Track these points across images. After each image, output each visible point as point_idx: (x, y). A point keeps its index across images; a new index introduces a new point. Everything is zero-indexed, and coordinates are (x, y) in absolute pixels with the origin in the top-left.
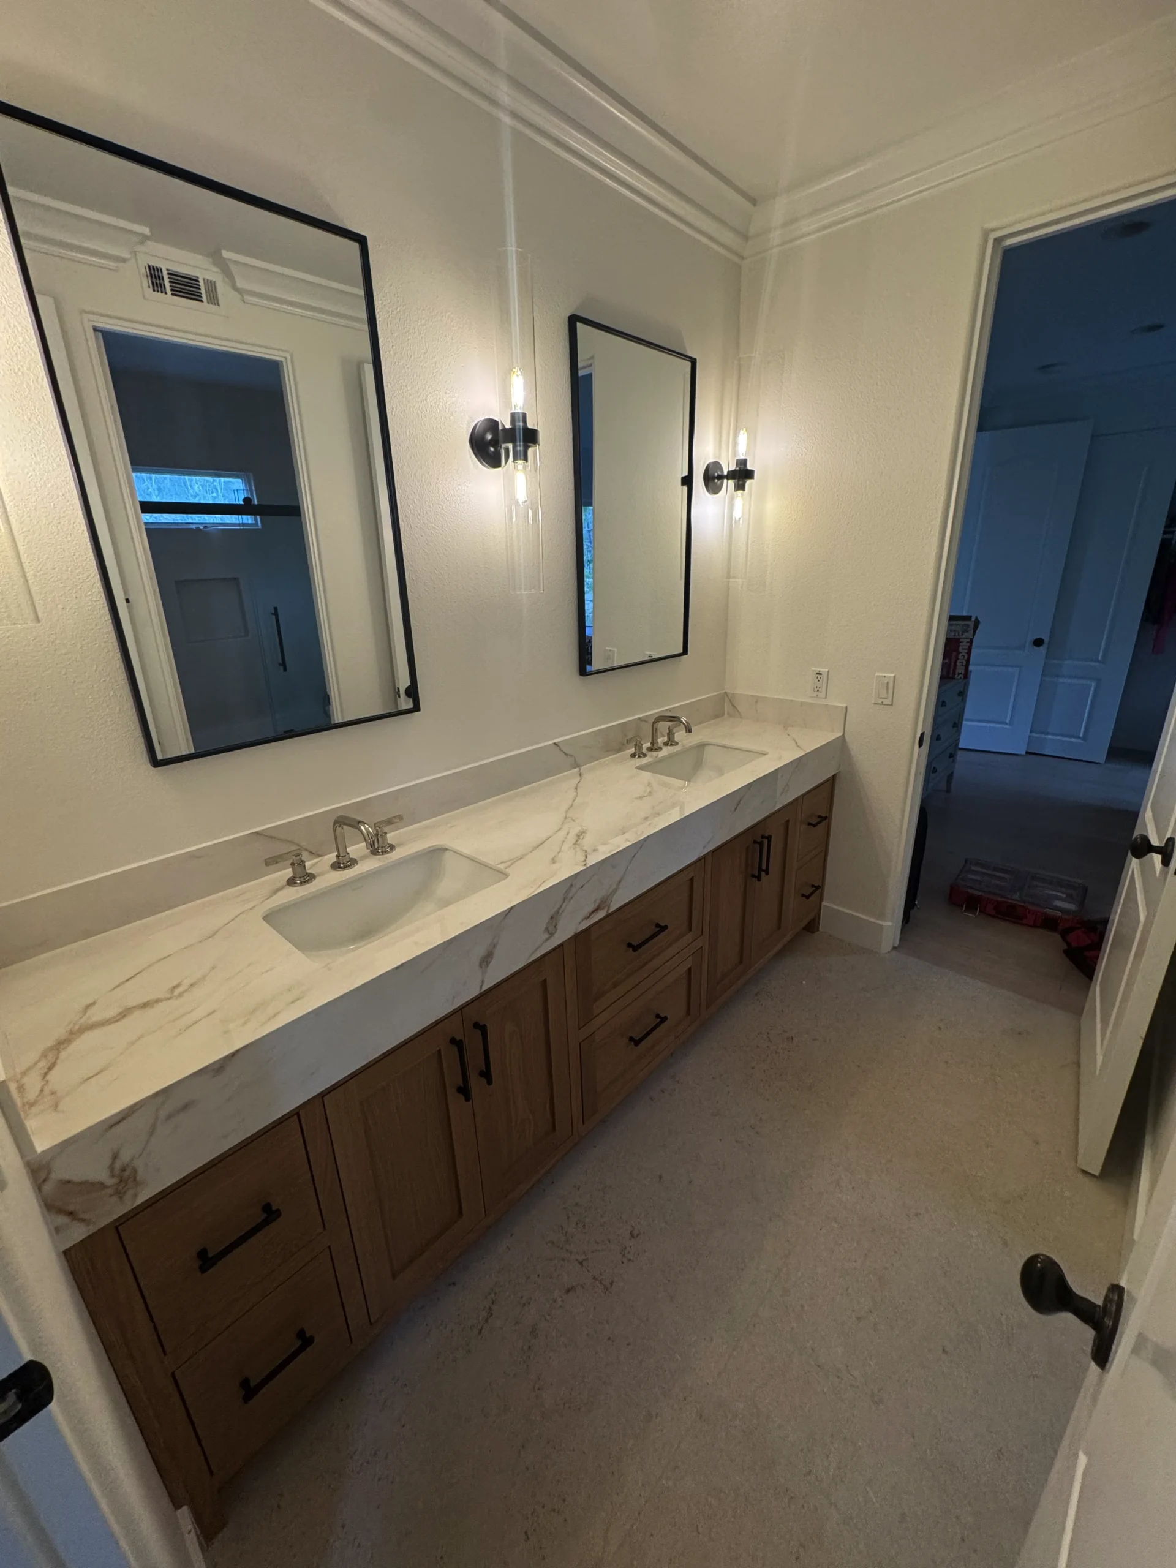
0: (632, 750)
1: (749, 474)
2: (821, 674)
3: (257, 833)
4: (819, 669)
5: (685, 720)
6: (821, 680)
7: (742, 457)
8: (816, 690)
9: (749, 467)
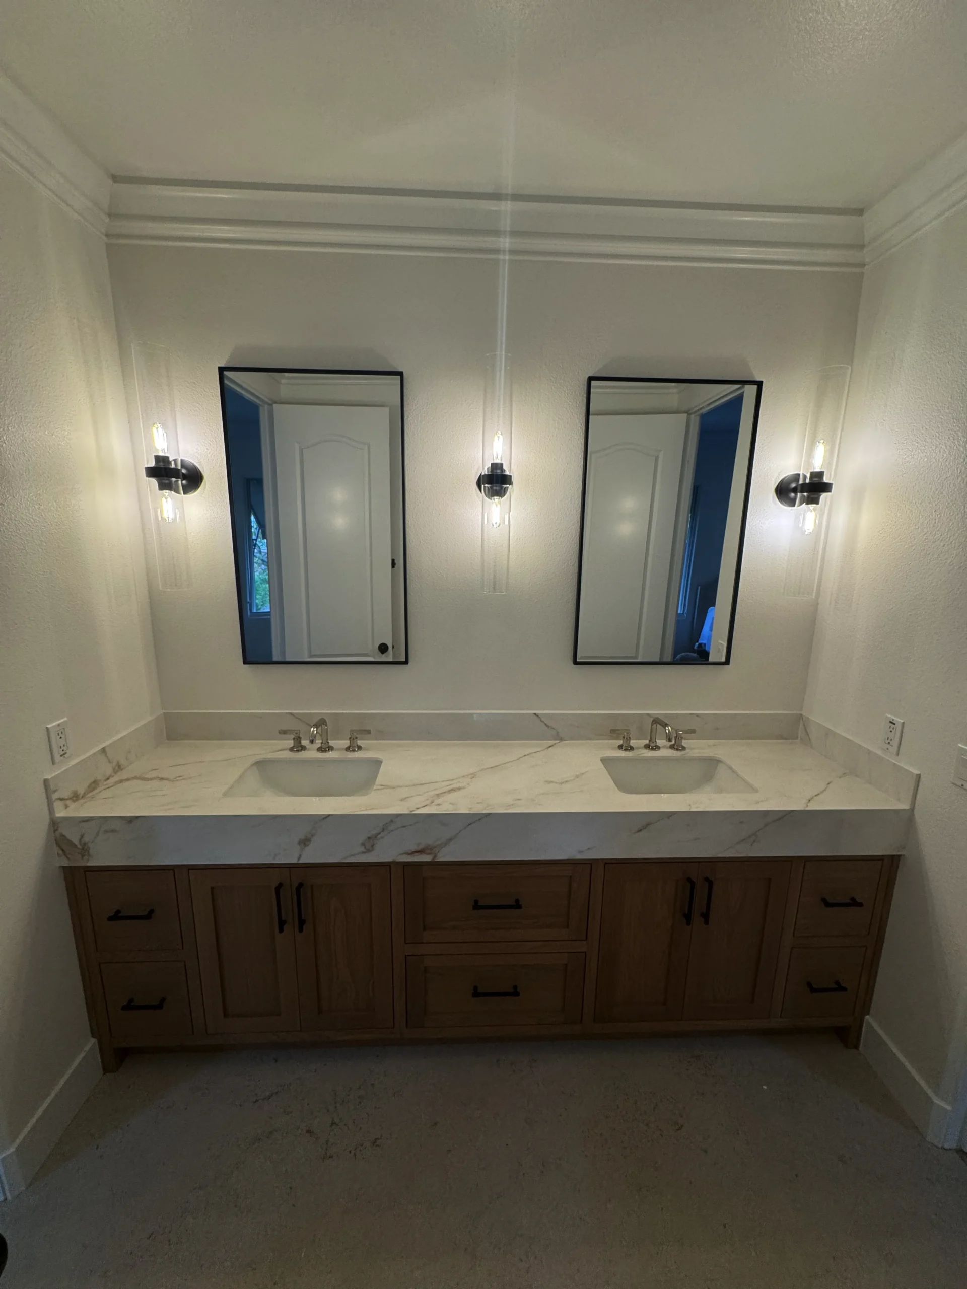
0: (621, 742)
1: (826, 488)
2: (894, 724)
3: (291, 714)
4: (893, 717)
5: (669, 729)
6: (893, 731)
7: (818, 470)
8: (887, 742)
9: (826, 480)
